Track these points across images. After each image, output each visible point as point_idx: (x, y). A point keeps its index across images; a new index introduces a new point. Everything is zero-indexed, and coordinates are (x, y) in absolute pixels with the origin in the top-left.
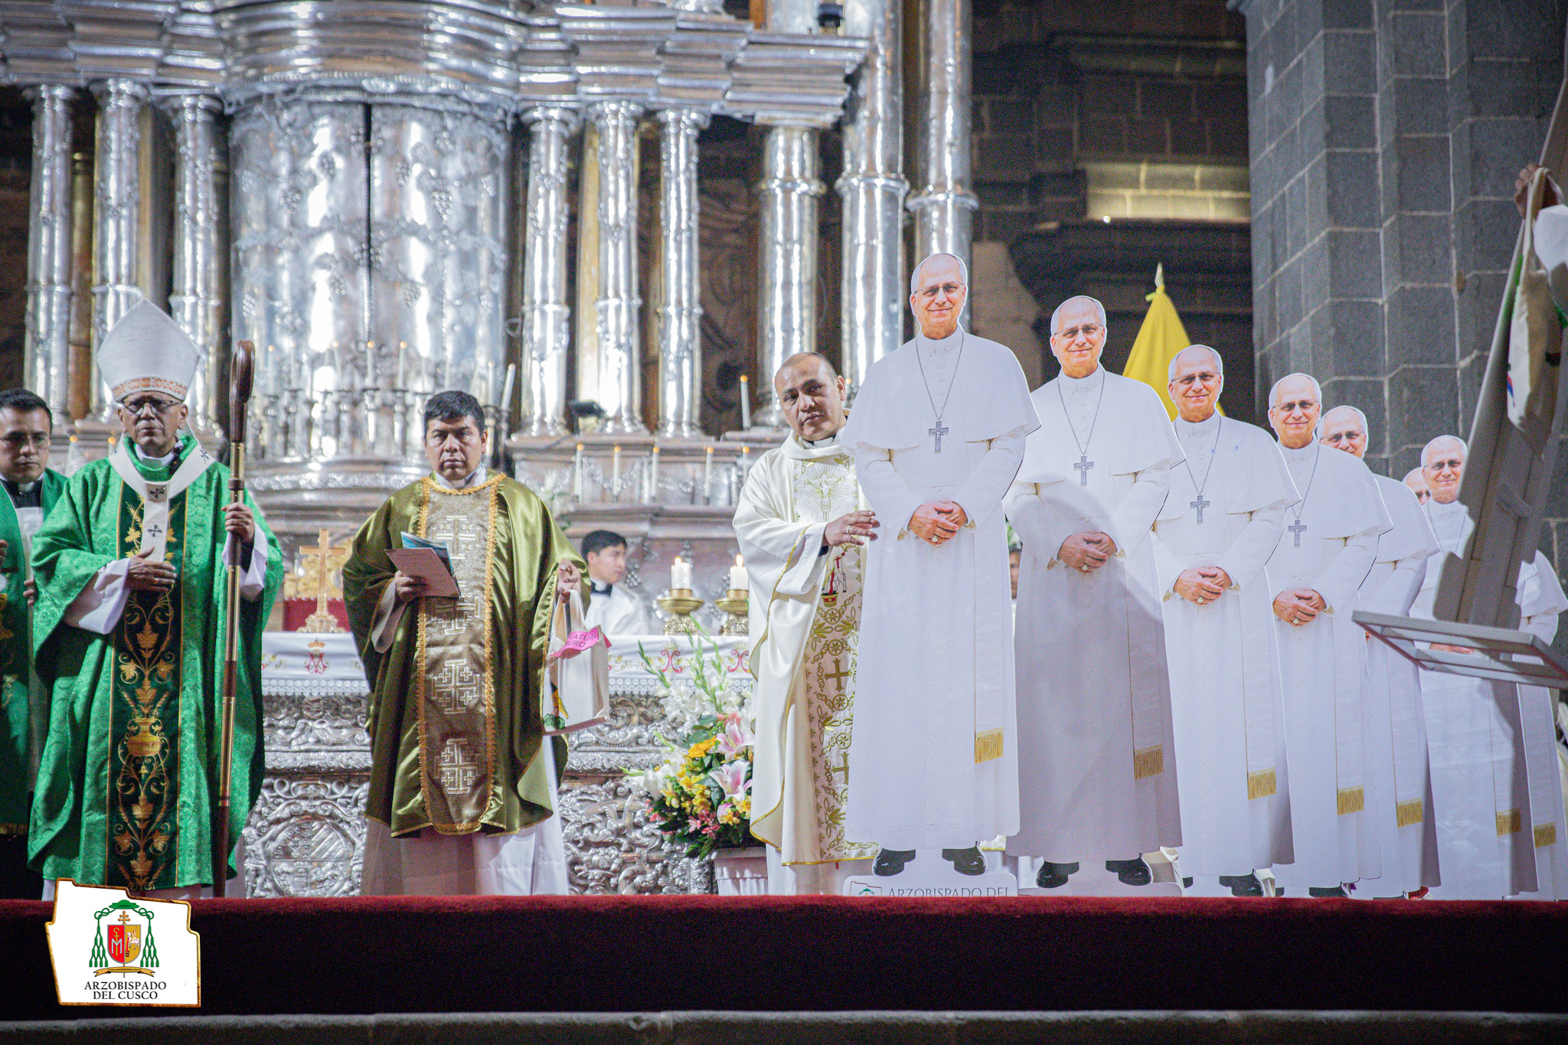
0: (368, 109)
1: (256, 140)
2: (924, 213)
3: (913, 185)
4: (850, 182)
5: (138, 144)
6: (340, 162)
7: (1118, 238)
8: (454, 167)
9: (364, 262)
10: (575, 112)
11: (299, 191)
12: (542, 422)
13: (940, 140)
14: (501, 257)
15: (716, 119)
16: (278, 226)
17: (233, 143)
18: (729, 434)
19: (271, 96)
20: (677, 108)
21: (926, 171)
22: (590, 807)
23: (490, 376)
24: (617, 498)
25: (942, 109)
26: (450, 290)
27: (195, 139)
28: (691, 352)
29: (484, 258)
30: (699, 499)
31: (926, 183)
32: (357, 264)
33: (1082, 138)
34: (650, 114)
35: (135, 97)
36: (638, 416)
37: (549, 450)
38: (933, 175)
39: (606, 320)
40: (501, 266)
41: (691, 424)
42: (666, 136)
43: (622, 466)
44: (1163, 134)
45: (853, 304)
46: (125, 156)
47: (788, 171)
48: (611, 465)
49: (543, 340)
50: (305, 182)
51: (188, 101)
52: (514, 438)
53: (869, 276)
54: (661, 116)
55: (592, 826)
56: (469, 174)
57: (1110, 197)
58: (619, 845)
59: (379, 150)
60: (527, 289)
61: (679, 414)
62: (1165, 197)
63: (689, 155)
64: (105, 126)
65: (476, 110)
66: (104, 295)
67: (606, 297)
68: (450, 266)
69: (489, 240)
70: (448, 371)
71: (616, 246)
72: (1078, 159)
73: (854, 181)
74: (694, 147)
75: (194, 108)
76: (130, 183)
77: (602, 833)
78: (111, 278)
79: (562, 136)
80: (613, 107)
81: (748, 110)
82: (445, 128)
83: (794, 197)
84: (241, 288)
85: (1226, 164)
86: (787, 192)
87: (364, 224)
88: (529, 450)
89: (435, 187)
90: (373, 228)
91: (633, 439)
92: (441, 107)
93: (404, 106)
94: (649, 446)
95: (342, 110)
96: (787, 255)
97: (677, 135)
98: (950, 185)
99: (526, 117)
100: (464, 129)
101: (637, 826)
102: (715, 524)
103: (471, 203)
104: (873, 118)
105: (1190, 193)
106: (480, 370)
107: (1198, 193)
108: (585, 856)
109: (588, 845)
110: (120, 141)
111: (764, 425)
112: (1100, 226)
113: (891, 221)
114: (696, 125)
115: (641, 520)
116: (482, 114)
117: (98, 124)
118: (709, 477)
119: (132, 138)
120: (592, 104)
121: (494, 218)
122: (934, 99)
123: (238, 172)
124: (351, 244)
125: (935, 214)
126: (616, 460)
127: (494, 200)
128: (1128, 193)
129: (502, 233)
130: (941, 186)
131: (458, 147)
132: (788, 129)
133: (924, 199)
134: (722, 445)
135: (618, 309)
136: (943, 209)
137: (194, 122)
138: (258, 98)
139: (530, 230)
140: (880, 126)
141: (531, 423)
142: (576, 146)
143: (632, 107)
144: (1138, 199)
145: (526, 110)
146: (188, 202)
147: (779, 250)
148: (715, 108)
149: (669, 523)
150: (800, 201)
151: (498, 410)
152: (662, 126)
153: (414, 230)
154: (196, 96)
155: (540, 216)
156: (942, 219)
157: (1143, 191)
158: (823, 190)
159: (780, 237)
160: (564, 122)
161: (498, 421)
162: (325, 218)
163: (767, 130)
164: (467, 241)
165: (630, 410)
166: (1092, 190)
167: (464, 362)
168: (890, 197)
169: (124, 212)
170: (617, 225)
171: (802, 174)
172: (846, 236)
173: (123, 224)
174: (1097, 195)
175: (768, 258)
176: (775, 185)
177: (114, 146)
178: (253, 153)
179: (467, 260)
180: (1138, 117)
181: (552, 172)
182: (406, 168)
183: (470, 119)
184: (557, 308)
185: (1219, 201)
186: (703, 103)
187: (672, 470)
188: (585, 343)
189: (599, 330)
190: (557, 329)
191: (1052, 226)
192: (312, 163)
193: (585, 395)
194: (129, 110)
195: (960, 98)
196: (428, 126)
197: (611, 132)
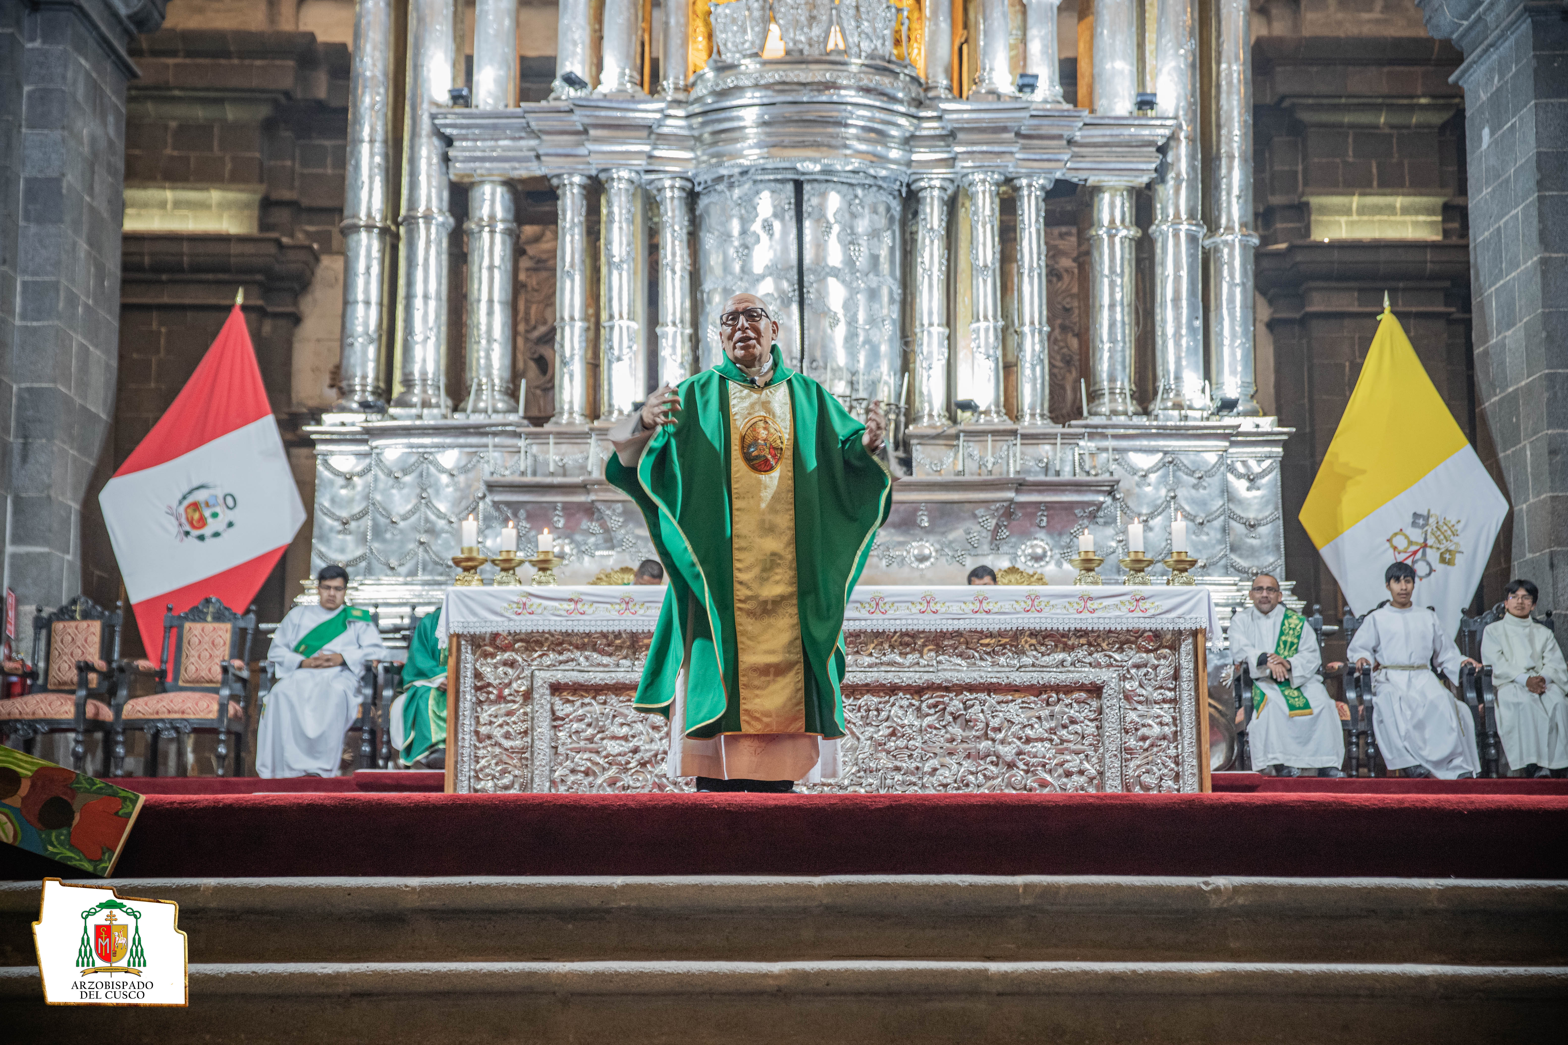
0: (798, 185)
1: (715, 211)
2: (1217, 250)
3: (1210, 229)
4: (1162, 228)
5: (633, 216)
6: (777, 225)
7: (1336, 255)
8: (862, 226)
9: (796, 298)
10: (952, 181)
11: (747, 247)
12: (931, 416)
13: (1229, 194)
14: (897, 291)
15: (1058, 182)
16: (731, 273)
17: (698, 213)
18: (1073, 422)
19: (731, 176)
20: (1029, 176)
21: (1219, 217)
22: (1030, 713)
23: (892, 381)
24: (990, 472)
25: (1230, 169)
26: (861, 317)
27: (673, 211)
28: (1042, 361)
29: (885, 292)
30: (1052, 472)
31: (1218, 227)
32: (790, 300)
33: (1304, 178)
34: (1008, 181)
35: (631, 181)
36: (1003, 410)
37: (938, 436)
38: (1224, 221)
39: (978, 338)
40: (897, 298)
41: (1042, 416)
42: (1021, 197)
43: (993, 447)
44: (1371, 172)
45: (1164, 321)
46: (624, 225)
47: (1112, 221)
48: (986, 448)
49: (930, 353)
50: (750, 240)
51: (668, 183)
52: (911, 427)
53: (1176, 300)
54: (1017, 183)
55: (1032, 726)
56: (874, 230)
57: (1329, 223)
58: (1051, 740)
59: (809, 214)
60: (918, 316)
61: (1033, 408)
62: (1373, 222)
63: (1038, 210)
64: (609, 204)
65: (880, 183)
66: (612, 328)
67: (978, 320)
68: (861, 298)
69: (890, 280)
70: (861, 378)
71: (985, 281)
72: (1303, 194)
73: (1164, 227)
74: (1042, 205)
75: (672, 187)
76: (629, 245)
77: (1039, 731)
78: (617, 316)
79: (941, 199)
80: (982, 176)
81: (1083, 175)
82: (856, 196)
83: (1117, 240)
84: (706, 320)
85: (1421, 194)
86: (1111, 237)
87: (795, 271)
88: (922, 437)
89: (850, 240)
90: (805, 273)
91: (1001, 427)
92: (854, 181)
93: (827, 181)
94: (1014, 433)
95: (779, 186)
96: (1112, 284)
97: (1029, 196)
98: (1237, 227)
99: (913, 187)
100: (872, 197)
101: (1065, 727)
102: (1063, 491)
103: (876, 252)
104: (1178, 179)
105: (1392, 218)
106: (885, 377)
107: (1399, 218)
108: (1027, 748)
109: (1028, 740)
110: (620, 214)
111: (1096, 414)
112: (1320, 246)
113: (1192, 256)
114: (1043, 188)
115: (1009, 489)
116: (885, 185)
117: (603, 201)
118: (1059, 455)
119: (629, 211)
120: (966, 175)
121: (892, 262)
122: (1224, 162)
123: (702, 234)
124: (785, 285)
125: (1226, 251)
126: (990, 443)
127: (892, 249)
128: (1343, 219)
129: (898, 273)
130: (1229, 229)
131: (867, 210)
132: (1114, 189)
133: (1217, 239)
134: (1067, 430)
135: (987, 330)
136: (1232, 247)
137: (672, 198)
138: (720, 179)
139: (920, 270)
140: (1184, 185)
141: (922, 417)
142: (952, 206)
143: (996, 176)
144: (1351, 224)
145: (915, 181)
146: (669, 257)
147: (1106, 281)
148: (1058, 175)
149: (1030, 492)
150: (1122, 243)
151: (897, 407)
152: (1017, 189)
153: (835, 273)
154: (673, 178)
155: (927, 259)
156: (1231, 255)
157: (1355, 217)
158: (1139, 234)
159: (1106, 271)
160: (943, 189)
161: (898, 415)
162: (767, 267)
163: (1097, 190)
164: (873, 281)
165: (997, 405)
166: (1313, 218)
167: (873, 372)
168: (1192, 239)
169: (625, 266)
170: (986, 266)
171: (1123, 221)
172: (1159, 270)
173: (625, 274)
174: (1318, 222)
175: (1097, 287)
176: (1102, 232)
177: (617, 218)
178: (713, 220)
179: (873, 294)
180: (1351, 160)
181: (936, 227)
182: (829, 227)
183: (874, 189)
184: (941, 329)
185: (1415, 224)
186: (1050, 171)
187: (1030, 450)
188: (962, 355)
189: (973, 345)
190: (941, 345)
191: (1283, 246)
192: (756, 227)
193: (962, 395)
194: (627, 190)
195: (1244, 160)
196: (844, 196)
197: (981, 195)
